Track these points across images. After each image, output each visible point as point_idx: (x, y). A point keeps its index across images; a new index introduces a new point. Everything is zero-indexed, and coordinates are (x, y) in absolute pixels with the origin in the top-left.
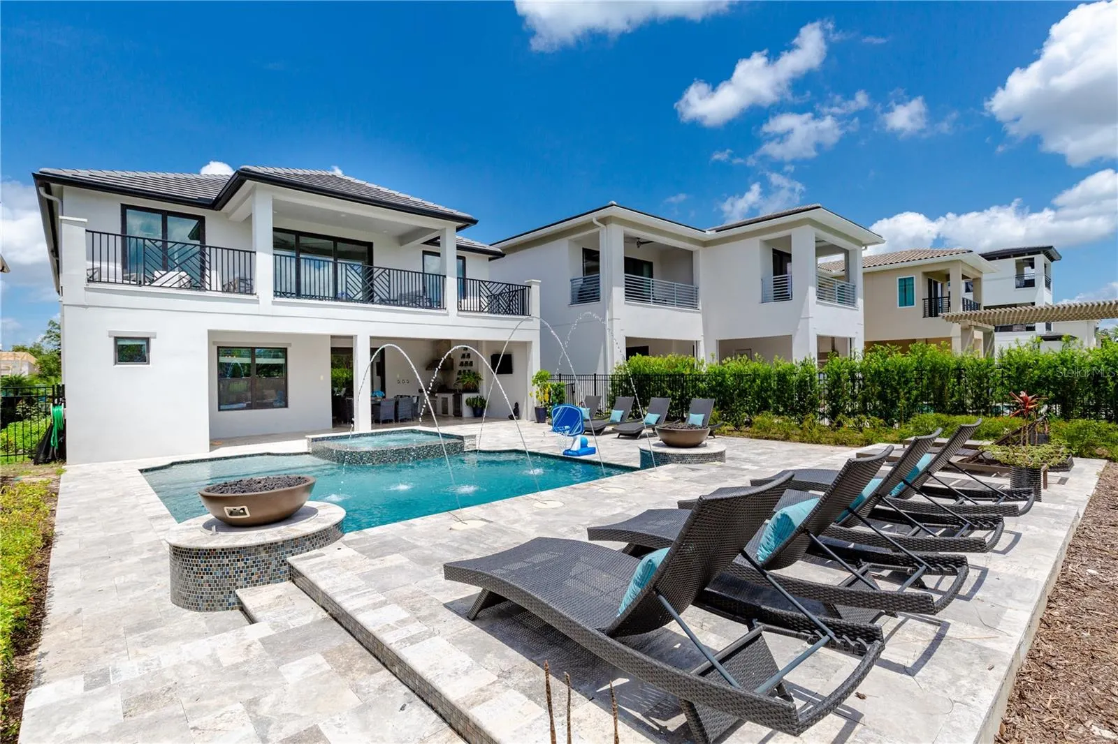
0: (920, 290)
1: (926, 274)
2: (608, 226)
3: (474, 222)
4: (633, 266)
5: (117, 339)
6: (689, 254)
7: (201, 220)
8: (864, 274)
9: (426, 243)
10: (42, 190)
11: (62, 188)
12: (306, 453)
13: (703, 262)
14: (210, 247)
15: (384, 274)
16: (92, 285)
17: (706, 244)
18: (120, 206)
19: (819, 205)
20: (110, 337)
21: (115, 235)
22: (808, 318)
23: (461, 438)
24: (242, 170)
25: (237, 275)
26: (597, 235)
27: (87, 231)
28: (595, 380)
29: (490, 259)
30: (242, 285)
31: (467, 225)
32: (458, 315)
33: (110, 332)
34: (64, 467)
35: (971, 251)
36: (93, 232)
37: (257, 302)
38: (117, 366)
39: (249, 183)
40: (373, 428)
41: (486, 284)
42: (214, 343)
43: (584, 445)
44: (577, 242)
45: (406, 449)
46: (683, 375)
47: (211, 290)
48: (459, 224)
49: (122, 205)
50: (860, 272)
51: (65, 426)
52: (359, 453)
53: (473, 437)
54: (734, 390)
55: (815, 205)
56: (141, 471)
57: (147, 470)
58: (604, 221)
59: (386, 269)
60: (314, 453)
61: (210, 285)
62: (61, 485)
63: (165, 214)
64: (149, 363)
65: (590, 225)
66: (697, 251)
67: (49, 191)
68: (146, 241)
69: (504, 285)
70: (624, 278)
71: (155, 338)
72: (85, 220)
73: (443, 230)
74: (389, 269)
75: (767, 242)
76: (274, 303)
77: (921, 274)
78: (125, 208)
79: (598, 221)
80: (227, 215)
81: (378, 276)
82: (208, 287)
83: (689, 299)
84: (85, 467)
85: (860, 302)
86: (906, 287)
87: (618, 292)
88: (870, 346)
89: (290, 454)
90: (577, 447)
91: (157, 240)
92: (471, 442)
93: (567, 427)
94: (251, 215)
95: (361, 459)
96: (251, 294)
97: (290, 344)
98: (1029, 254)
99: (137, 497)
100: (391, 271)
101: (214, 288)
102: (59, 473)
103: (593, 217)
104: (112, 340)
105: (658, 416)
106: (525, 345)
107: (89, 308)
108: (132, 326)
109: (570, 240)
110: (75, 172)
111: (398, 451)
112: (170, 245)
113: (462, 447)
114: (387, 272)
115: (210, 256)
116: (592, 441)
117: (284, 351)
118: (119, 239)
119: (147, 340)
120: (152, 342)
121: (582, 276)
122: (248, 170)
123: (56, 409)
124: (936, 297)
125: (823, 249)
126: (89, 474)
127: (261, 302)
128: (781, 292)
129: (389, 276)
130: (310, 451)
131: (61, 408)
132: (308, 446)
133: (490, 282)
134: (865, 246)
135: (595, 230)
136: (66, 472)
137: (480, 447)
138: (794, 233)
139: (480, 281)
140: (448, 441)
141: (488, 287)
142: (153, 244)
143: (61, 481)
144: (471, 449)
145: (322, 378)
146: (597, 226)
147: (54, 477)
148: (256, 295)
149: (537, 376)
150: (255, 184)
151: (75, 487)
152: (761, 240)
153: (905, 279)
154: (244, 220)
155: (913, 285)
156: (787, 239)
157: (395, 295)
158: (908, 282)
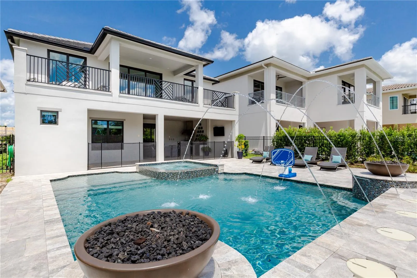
0: (400, 102)
1: (403, 95)
2: (269, 68)
3: (212, 62)
4: (278, 88)
5: (41, 111)
6: (301, 83)
7: (85, 59)
8: (383, 94)
9: (186, 75)
10: (9, 40)
11: (19, 40)
12: (135, 172)
13: (307, 85)
14: (89, 67)
15: (170, 85)
16: (29, 83)
17: (309, 78)
19: (372, 57)
20: (38, 110)
21: (42, 58)
22: (364, 111)
23: (216, 166)
24: (105, 28)
25: (102, 84)
26: (263, 74)
27: (27, 55)
28: (264, 139)
29: (213, 84)
30: (106, 88)
31: (209, 63)
32: (203, 107)
33: (38, 107)
34: (13, 177)
36: (30, 56)
37: (111, 95)
38: (41, 125)
39: (109, 36)
40: (165, 160)
41: (216, 92)
42: (90, 118)
43: (290, 171)
44: (251, 76)
45: (191, 172)
46: (314, 136)
47: (89, 89)
48: (204, 63)
49: (48, 50)
50: (381, 92)
51: (14, 156)
52: (167, 174)
53: (223, 165)
54: (352, 144)
55: (369, 57)
56: (51, 181)
57: (55, 180)
58: (267, 65)
59: (171, 83)
60: (141, 172)
61: (89, 86)
62: (5, 189)
63: (68, 55)
64: (58, 125)
65: (261, 67)
66: (305, 82)
67: (13, 41)
68: (58, 62)
69: (224, 94)
70: (275, 92)
71: (61, 111)
72: (26, 49)
73: (197, 66)
75: (340, 77)
76: (120, 96)
77: (401, 95)
79: (264, 65)
80: (97, 57)
81: (165, 89)
82: (87, 87)
83: (301, 103)
84: (23, 178)
85: (381, 105)
86: (393, 100)
88: (383, 126)
89: (128, 173)
90: (287, 173)
91: (63, 62)
92: (221, 168)
93: (282, 161)
94: (109, 56)
95: (168, 176)
96: (109, 91)
97: (125, 120)
99: (44, 200)
100: (174, 84)
101: (91, 88)
102: (7, 181)
103: (262, 63)
104: (39, 112)
105: (312, 156)
106: (231, 122)
107: (28, 95)
108: (50, 105)
109: (248, 76)
110: (26, 33)
111: (187, 173)
112: (70, 65)
113: (217, 171)
114: (172, 84)
115: (89, 71)
116: (294, 170)
117: (121, 123)
118: (44, 60)
119: (57, 112)
120: (60, 113)
121: (253, 92)
123: (10, 147)
124: (406, 106)
125: (369, 81)
126: (23, 182)
127: (113, 95)
129: (173, 86)
130: (138, 171)
131: (13, 147)
132: (137, 169)
133: (217, 92)
134: (383, 80)
135: (262, 70)
136: (12, 181)
137: (225, 171)
138: (356, 72)
139: (213, 91)
140: (210, 168)
141: (217, 94)
142: (61, 64)
143: (6, 186)
144: (221, 172)
145: (139, 136)
146: (264, 68)
147: (4, 183)
148: (111, 92)
149: (238, 137)
150: (112, 37)
151: (11, 191)
152: (337, 76)
153: (393, 97)
154: (105, 60)
155: (397, 100)
156: (353, 75)
157: (176, 96)
158: (394, 99)
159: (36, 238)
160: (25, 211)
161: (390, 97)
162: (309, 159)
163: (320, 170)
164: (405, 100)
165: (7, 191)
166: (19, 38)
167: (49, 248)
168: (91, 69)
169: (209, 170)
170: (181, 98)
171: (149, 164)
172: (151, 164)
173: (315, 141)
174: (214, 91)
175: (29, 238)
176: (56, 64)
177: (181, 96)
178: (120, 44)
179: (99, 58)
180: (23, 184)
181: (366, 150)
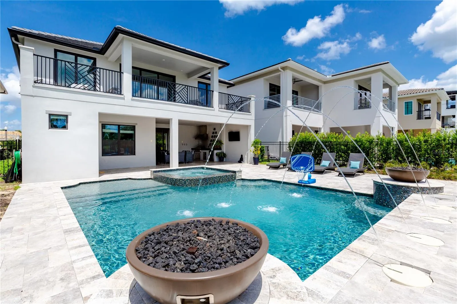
0: (415, 108)
1: (418, 100)
2: (285, 71)
3: (228, 64)
4: (295, 92)
5: (50, 115)
6: (317, 87)
7: (95, 59)
8: (398, 98)
9: (200, 77)
10: (13, 39)
11: (23, 39)
12: (150, 179)
13: (324, 91)
14: (100, 68)
15: (185, 88)
16: (37, 85)
17: (325, 83)
18: (54, 50)
19: (389, 62)
20: (46, 113)
21: (50, 58)
22: (379, 117)
23: (234, 172)
24: (117, 27)
25: (113, 86)
26: (279, 77)
27: (34, 55)
28: (280, 145)
29: (228, 87)
30: (117, 90)
31: (224, 66)
32: (219, 111)
33: (46, 111)
34: (20, 185)
35: (443, 89)
36: (38, 56)
37: (124, 99)
38: (50, 130)
39: (120, 36)
40: (179, 167)
41: (231, 96)
42: (101, 122)
43: (309, 178)
44: (267, 80)
46: (331, 142)
47: (100, 91)
48: (220, 65)
50: (397, 97)
51: (21, 162)
52: (184, 180)
53: (241, 171)
54: (369, 150)
55: (386, 62)
56: (62, 188)
57: (66, 188)
58: (284, 68)
59: (186, 86)
60: (155, 179)
61: (100, 88)
62: (14, 197)
63: (77, 56)
64: (67, 129)
65: (277, 70)
66: (321, 86)
67: (17, 39)
68: (66, 63)
69: (239, 97)
70: (292, 96)
71: (71, 115)
72: (33, 48)
73: (213, 68)
74: (188, 86)
75: (356, 81)
76: (132, 100)
77: (416, 100)
78: (56, 51)
79: (281, 68)
80: (107, 58)
81: (179, 92)
82: (98, 90)
83: (317, 108)
84: (31, 185)
85: (397, 110)
86: (408, 106)
87: (289, 103)
88: (399, 131)
89: (141, 179)
90: (306, 179)
91: (72, 63)
92: (239, 175)
93: (302, 167)
94: (121, 56)
95: (185, 183)
96: (121, 94)
97: (137, 124)
98: (453, 94)
99: (58, 208)
100: (189, 87)
101: (102, 90)
102: (16, 189)
103: (279, 66)
104: (47, 116)
105: (330, 162)
106: (247, 127)
107: (35, 97)
108: (59, 108)
109: (264, 79)
110: (31, 31)
112: (79, 66)
113: (235, 178)
114: (186, 87)
115: (100, 73)
116: (314, 176)
117: (133, 128)
118: (52, 61)
119: (67, 116)
120: (69, 117)
121: (269, 96)
122: (120, 28)
123: (17, 153)
124: (420, 111)
125: (386, 85)
126: (32, 190)
127: (125, 98)
128: (364, 105)
129: (187, 89)
130: (153, 177)
131: (19, 152)
132: (151, 175)
133: (233, 95)
134: (399, 85)
135: (279, 73)
136: (20, 188)
137: (243, 177)
138: (373, 76)
139: (228, 94)
140: (228, 174)
141: (232, 98)
142: (70, 64)
143: (15, 194)
144: (239, 178)
145: (151, 141)
146: (280, 71)
147: (12, 191)
148: (123, 95)
149: (254, 142)
150: (124, 37)
151: (22, 199)
152: (354, 80)
153: (408, 102)
154: (116, 61)
155: (412, 105)
156: (370, 79)
157: (190, 99)
158: (409, 104)
159: (58, 248)
160: (41, 221)
161: (405, 102)
162: (327, 165)
163: (338, 176)
164: (420, 106)
165: (17, 199)
166: (24, 37)
167: (74, 258)
168: (102, 70)
169: (226, 176)
170: (195, 102)
171: (164, 170)
172: (166, 170)
173: (332, 146)
174: (230, 95)
175: (50, 248)
176: (65, 65)
177: (196, 99)
178: (132, 44)
179: (109, 59)
180: (33, 191)
181: (383, 155)
